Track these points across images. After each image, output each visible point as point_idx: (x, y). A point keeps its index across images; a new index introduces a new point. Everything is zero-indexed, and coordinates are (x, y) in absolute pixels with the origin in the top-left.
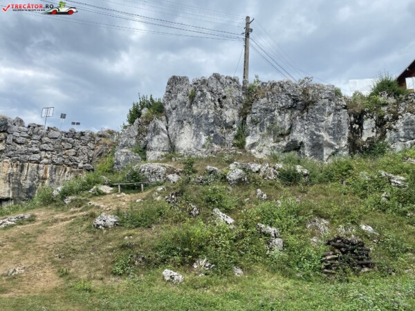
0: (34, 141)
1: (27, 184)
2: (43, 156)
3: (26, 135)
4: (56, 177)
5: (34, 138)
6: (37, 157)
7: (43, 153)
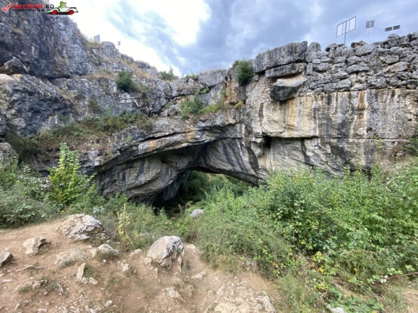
0: (338, 65)
1: (338, 118)
2: (354, 80)
3: (328, 59)
4: (379, 105)
5: (339, 60)
6: (347, 83)
7: (354, 76)
